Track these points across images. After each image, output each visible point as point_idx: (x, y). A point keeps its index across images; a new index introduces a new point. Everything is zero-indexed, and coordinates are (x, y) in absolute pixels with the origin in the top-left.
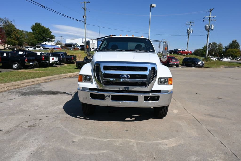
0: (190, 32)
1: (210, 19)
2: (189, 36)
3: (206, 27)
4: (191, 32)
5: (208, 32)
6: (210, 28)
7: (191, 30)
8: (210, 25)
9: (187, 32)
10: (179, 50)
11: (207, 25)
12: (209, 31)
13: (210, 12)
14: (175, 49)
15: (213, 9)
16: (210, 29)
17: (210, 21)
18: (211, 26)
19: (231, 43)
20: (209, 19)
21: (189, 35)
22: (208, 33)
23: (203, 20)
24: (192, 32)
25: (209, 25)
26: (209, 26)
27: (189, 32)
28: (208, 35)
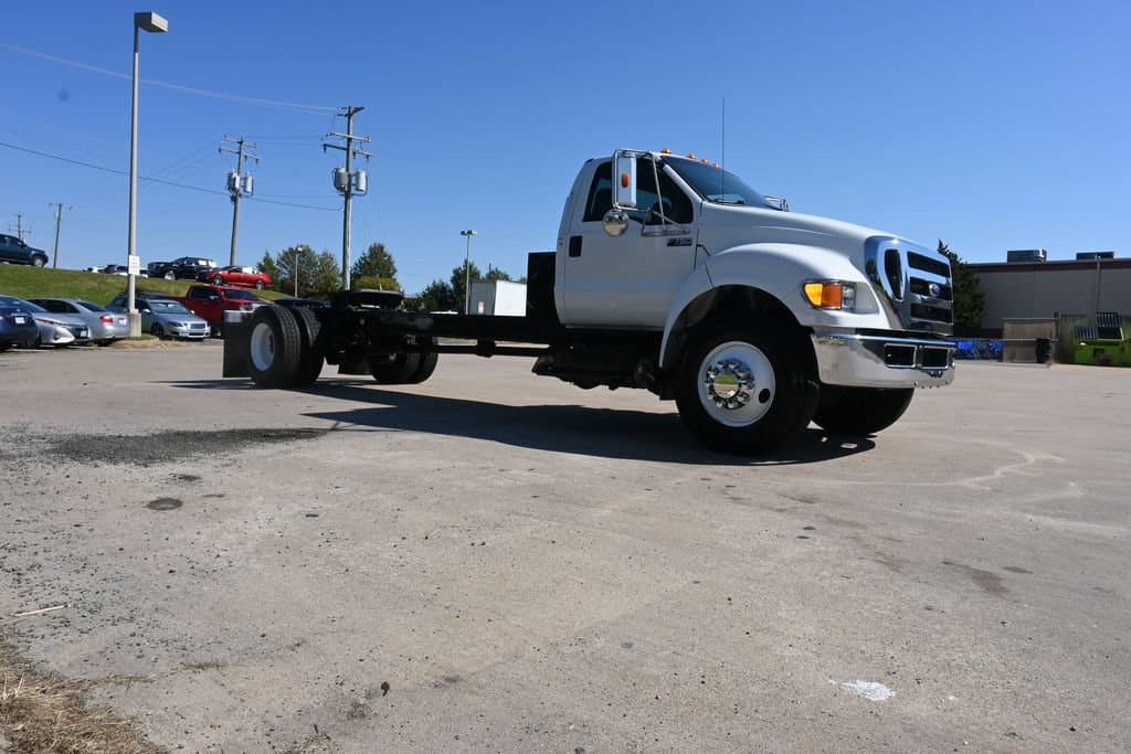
0: (242, 190)
1: (348, 145)
2: (239, 205)
3: (337, 176)
4: (244, 187)
5: (344, 198)
6: (353, 181)
7: (246, 179)
8: (352, 171)
9: (229, 184)
10: (202, 263)
11: (343, 170)
12: (348, 195)
13: (349, 116)
14: (184, 259)
15: (362, 108)
16: (353, 188)
17: (351, 152)
18: (357, 175)
19: (367, 253)
20: (345, 146)
21: (239, 200)
22: (346, 203)
23: (325, 145)
24: (249, 189)
25: (347, 170)
26: (349, 176)
27: (237, 186)
28: (345, 213)
